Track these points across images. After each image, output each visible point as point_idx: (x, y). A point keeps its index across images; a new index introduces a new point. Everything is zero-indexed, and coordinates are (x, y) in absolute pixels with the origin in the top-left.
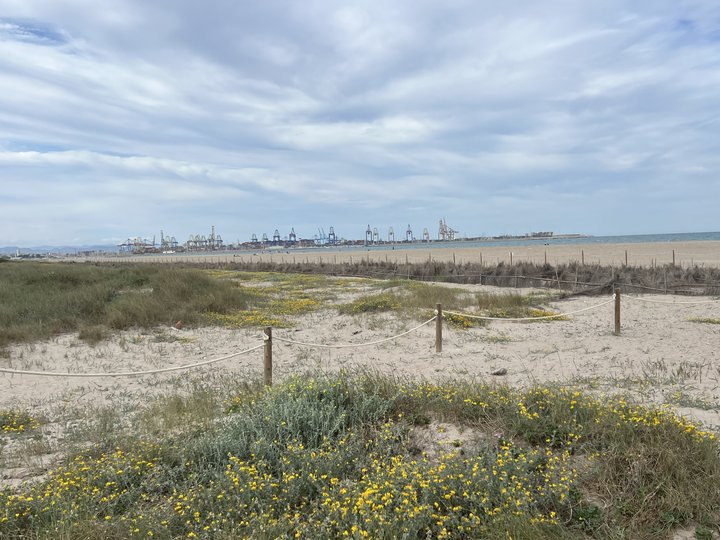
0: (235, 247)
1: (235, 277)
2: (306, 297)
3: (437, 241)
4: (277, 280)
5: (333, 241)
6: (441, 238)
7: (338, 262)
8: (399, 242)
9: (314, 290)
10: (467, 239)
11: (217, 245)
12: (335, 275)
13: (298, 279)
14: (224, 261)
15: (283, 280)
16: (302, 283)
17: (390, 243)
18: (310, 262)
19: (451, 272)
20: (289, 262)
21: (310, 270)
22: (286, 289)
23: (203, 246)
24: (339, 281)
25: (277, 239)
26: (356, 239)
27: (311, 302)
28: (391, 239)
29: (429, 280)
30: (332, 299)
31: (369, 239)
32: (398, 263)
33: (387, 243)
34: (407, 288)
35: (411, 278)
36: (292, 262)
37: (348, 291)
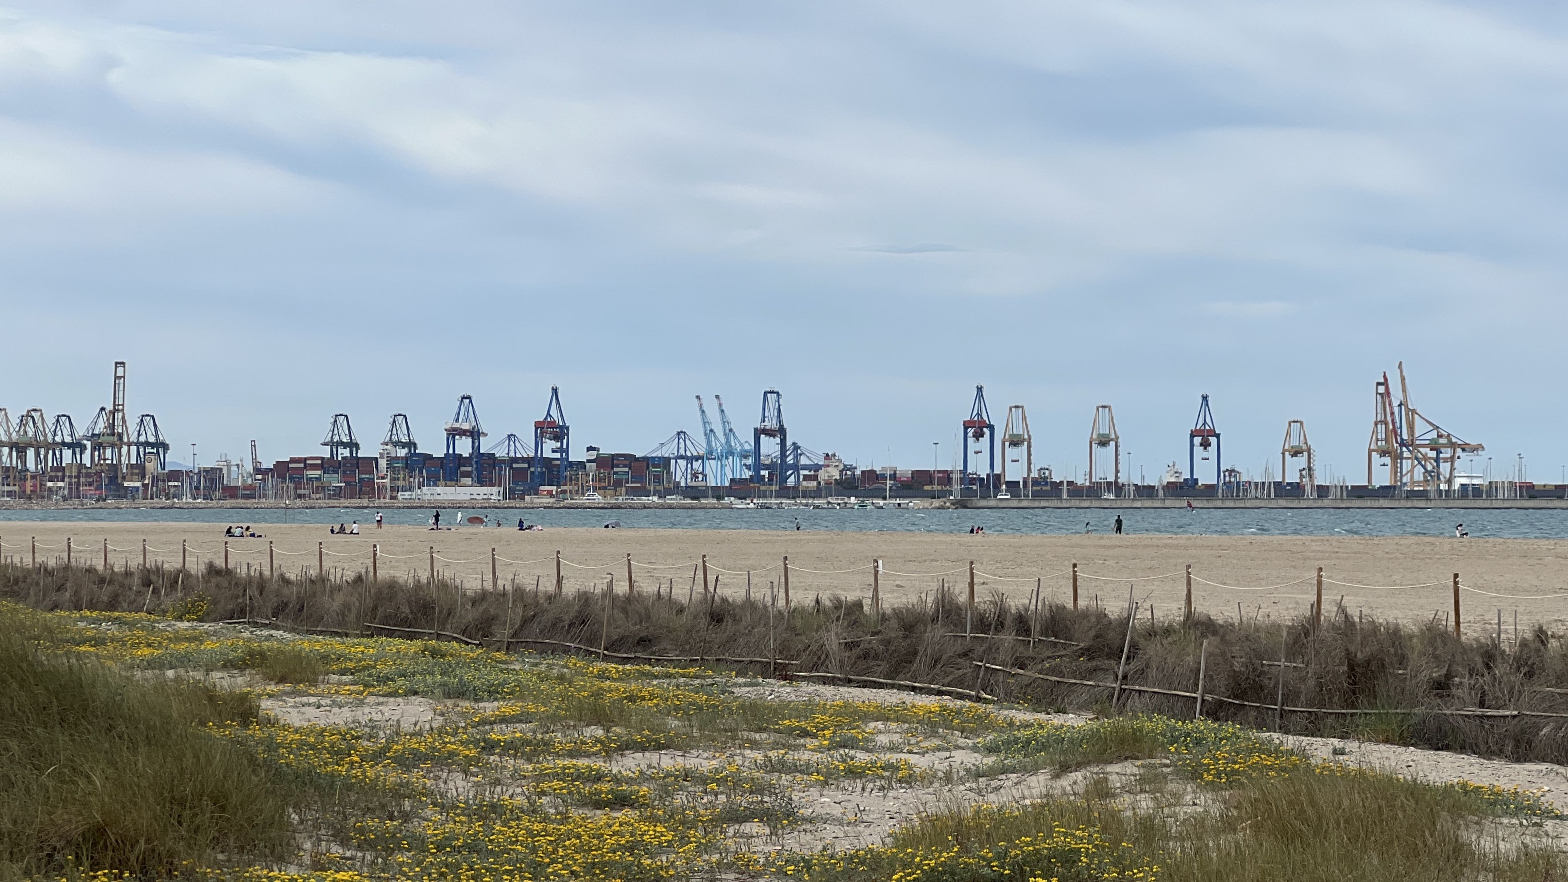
0: (235, 479)
1: (228, 665)
2: (621, 801)
3: (1359, 492)
4: (461, 692)
5: (779, 470)
6: (1382, 477)
7: (803, 598)
8: (1146, 492)
9: (668, 761)
10: (1530, 492)
11: (139, 470)
12: (785, 675)
13: (583, 688)
14: (171, 563)
15: (493, 693)
16: (600, 717)
17: (1093, 491)
18: (647, 587)
19: (1442, 687)
20: (528, 583)
21: (644, 642)
22: (511, 748)
23: (59, 471)
24: (808, 709)
25: (464, 447)
26: (906, 466)
27: (650, 833)
28: (1105, 472)
29: (1314, 728)
30: (767, 816)
31: (980, 467)
32: (1143, 616)
33: (1075, 491)
34: (1194, 774)
35: (1215, 712)
36: (548, 586)
37: (854, 773)
